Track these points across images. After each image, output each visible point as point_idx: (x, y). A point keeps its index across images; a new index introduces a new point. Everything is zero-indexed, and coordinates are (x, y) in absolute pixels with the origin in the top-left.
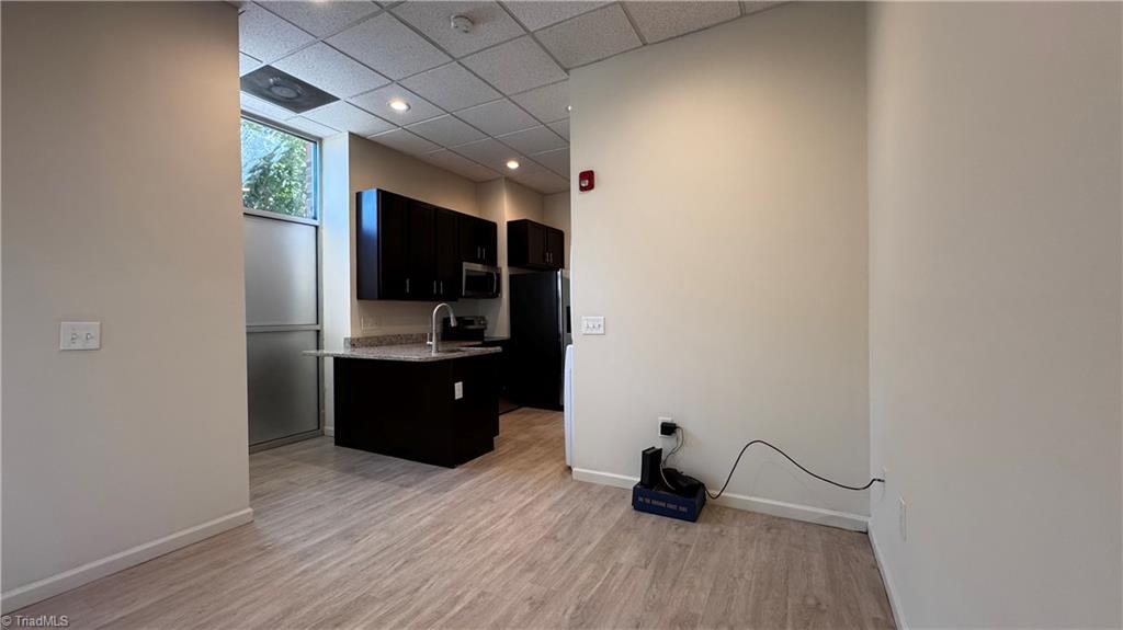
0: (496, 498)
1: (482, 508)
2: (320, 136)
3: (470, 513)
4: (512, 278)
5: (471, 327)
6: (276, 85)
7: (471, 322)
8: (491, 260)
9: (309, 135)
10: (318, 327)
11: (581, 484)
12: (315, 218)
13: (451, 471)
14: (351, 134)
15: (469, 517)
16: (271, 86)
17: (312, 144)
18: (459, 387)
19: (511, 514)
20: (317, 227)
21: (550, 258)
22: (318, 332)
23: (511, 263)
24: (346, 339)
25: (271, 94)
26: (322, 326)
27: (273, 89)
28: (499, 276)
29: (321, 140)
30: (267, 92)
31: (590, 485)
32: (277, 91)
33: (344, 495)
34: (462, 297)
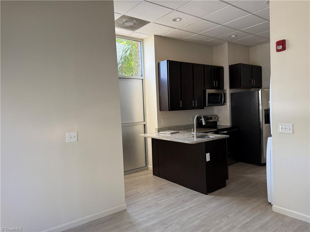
0: (230, 216)
1: (223, 220)
2: (142, 38)
3: (218, 222)
4: (232, 95)
5: (210, 121)
6: (126, 22)
7: (211, 118)
8: (220, 86)
9: (138, 39)
10: (144, 123)
11: (278, 215)
12: (142, 76)
13: (205, 196)
14: (155, 36)
15: (217, 224)
16: (125, 23)
17: (139, 42)
18: (208, 156)
19: (238, 226)
20: (142, 79)
21: (254, 82)
22: (145, 125)
23: (231, 87)
24: (156, 129)
25: (124, 26)
26: (146, 123)
27: (125, 24)
28: (225, 94)
29: (143, 40)
30: (123, 25)
31: (284, 216)
32: (127, 24)
33: (159, 202)
34: (206, 106)
